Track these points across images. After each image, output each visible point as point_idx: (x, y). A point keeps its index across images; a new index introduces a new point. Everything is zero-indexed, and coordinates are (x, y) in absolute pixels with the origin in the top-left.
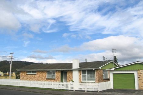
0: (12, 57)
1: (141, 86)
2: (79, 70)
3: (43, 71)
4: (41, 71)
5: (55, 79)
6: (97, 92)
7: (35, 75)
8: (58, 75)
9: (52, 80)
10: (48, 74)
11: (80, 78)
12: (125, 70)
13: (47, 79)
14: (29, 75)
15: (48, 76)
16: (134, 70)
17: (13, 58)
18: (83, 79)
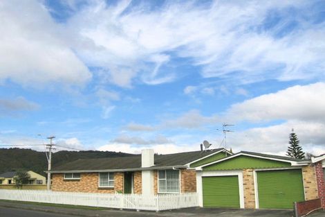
0: (51, 146)
1: (249, 202)
2: (154, 171)
3: (91, 173)
4: (89, 173)
5: (113, 189)
6: (155, 211)
7: (79, 180)
8: (119, 181)
9: (108, 191)
10: (101, 178)
11: (154, 187)
12: (221, 170)
13: (99, 189)
14: (68, 181)
15: (101, 183)
16: (237, 170)
17: (53, 147)
18: (160, 188)
